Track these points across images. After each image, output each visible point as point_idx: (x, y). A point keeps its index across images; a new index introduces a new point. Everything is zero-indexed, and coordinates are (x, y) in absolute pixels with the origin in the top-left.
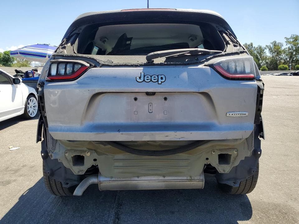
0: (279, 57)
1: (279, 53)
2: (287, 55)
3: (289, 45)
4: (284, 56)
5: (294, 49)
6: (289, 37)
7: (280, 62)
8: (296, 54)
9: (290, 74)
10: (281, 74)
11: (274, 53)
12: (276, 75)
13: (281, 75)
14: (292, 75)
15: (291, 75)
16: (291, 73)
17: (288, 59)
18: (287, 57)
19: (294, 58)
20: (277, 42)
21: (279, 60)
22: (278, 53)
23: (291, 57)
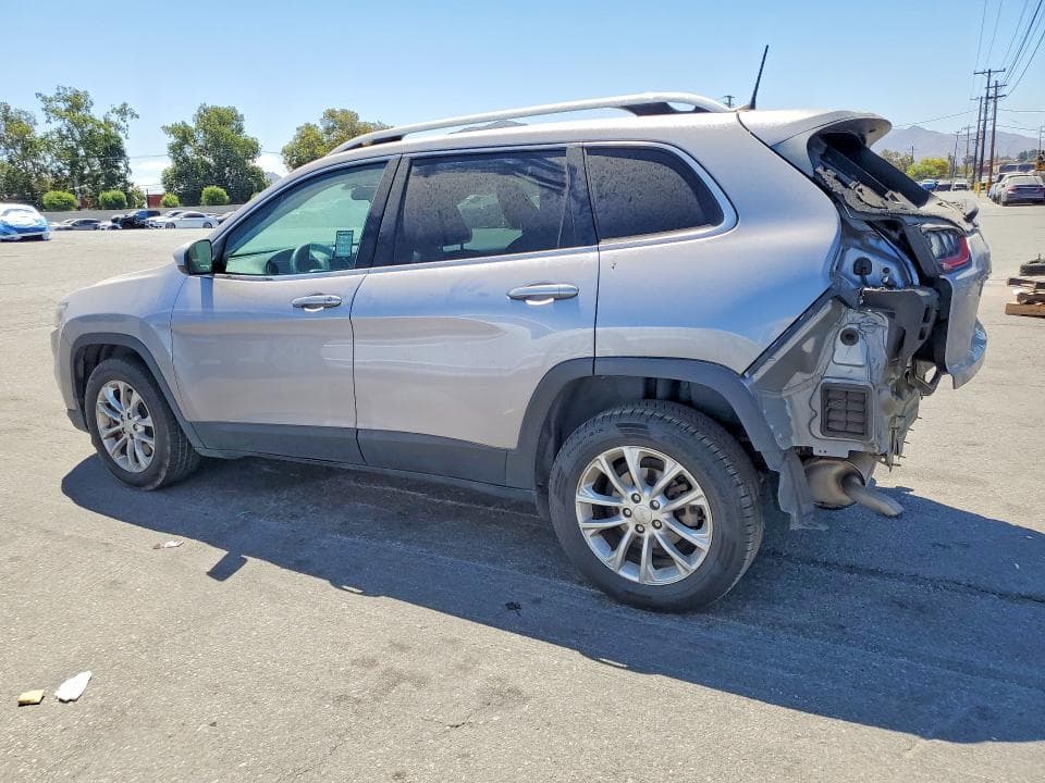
0: (33, 164)
1: (29, 147)
2: (59, 157)
3: (57, 124)
4: (49, 159)
5: (78, 137)
6: (50, 94)
7: (40, 180)
8: (87, 155)
9: (110, 224)
10: (74, 225)
11: (12, 145)
12: (59, 229)
13: (75, 227)
14: (118, 226)
15: (114, 228)
16: (114, 221)
17: (67, 172)
18: (59, 164)
19: (83, 168)
20: (12, 110)
21: (37, 175)
22: (25, 149)
23: (73, 165)
